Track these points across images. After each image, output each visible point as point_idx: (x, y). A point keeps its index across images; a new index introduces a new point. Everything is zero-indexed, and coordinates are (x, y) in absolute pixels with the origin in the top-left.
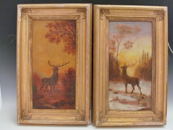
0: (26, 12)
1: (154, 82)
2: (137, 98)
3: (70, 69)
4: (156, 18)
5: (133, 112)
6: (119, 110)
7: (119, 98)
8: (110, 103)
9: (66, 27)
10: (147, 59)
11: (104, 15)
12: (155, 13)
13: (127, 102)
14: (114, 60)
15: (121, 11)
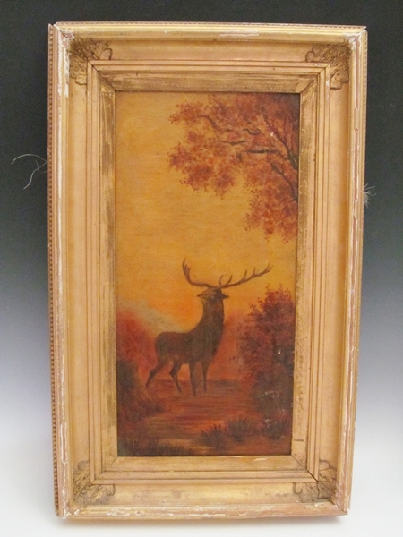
0: (89, 54)
3: (271, 295)
9: (255, 123)
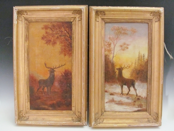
0: (22, 14)
1: (150, 83)
2: (132, 100)
3: (66, 71)
4: (152, 19)
5: (129, 113)
6: (115, 111)
7: (115, 100)
8: (106, 104)
9: (61, 29)
10: (143, 60)
11: (99, 17)
12: (151, 15)
13: (122, 103)
14: (110, 62)
15: (117, 13)
